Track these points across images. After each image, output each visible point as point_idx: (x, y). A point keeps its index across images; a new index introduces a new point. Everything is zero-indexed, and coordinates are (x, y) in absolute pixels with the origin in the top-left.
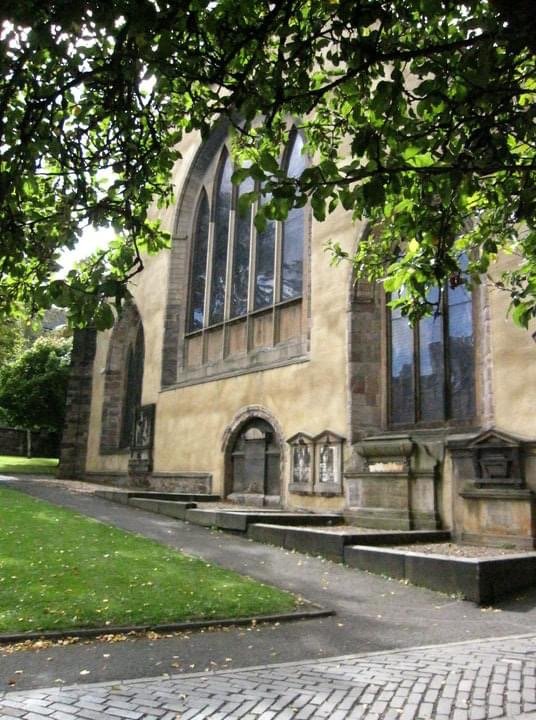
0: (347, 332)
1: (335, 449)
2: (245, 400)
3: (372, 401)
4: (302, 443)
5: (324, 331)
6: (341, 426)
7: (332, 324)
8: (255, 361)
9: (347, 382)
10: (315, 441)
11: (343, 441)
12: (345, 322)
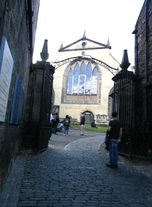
0: (108, 102)
1: (105, 117)
2: (86, 108)
3: (110, 111)
4: (99, 116)
5: (103, 101)
6: (106, 114)
7: (105, 100)
8: (86, 102)
9: (107, 108)
10: (101, 116)
11: (106, 116)
12: (107, 101)
